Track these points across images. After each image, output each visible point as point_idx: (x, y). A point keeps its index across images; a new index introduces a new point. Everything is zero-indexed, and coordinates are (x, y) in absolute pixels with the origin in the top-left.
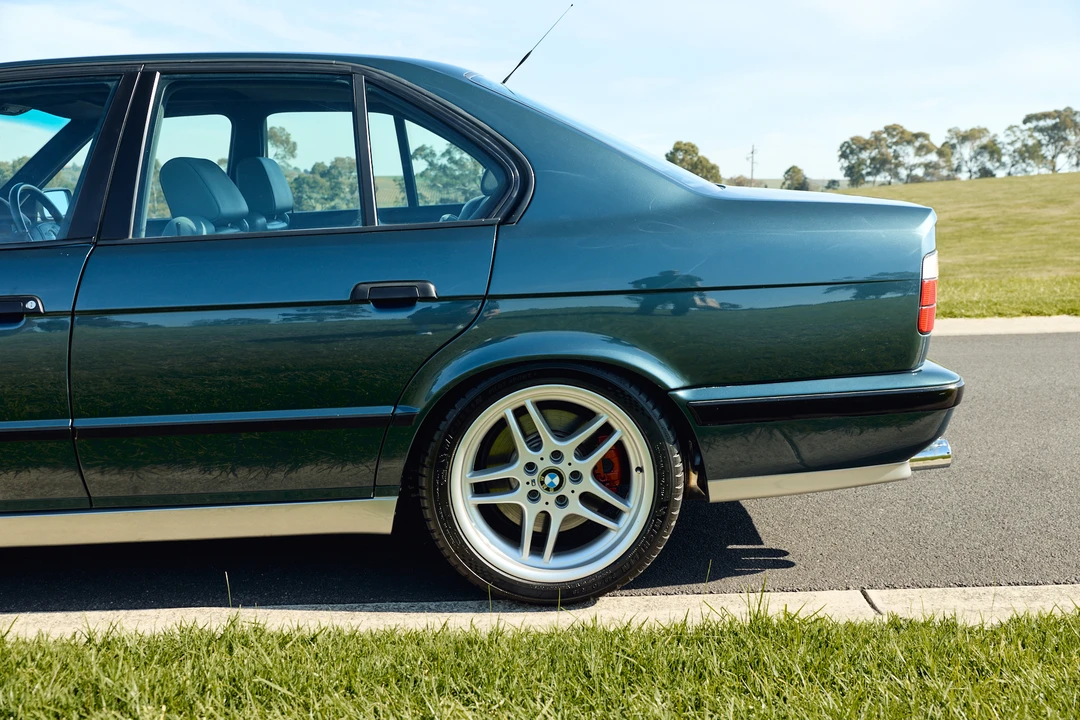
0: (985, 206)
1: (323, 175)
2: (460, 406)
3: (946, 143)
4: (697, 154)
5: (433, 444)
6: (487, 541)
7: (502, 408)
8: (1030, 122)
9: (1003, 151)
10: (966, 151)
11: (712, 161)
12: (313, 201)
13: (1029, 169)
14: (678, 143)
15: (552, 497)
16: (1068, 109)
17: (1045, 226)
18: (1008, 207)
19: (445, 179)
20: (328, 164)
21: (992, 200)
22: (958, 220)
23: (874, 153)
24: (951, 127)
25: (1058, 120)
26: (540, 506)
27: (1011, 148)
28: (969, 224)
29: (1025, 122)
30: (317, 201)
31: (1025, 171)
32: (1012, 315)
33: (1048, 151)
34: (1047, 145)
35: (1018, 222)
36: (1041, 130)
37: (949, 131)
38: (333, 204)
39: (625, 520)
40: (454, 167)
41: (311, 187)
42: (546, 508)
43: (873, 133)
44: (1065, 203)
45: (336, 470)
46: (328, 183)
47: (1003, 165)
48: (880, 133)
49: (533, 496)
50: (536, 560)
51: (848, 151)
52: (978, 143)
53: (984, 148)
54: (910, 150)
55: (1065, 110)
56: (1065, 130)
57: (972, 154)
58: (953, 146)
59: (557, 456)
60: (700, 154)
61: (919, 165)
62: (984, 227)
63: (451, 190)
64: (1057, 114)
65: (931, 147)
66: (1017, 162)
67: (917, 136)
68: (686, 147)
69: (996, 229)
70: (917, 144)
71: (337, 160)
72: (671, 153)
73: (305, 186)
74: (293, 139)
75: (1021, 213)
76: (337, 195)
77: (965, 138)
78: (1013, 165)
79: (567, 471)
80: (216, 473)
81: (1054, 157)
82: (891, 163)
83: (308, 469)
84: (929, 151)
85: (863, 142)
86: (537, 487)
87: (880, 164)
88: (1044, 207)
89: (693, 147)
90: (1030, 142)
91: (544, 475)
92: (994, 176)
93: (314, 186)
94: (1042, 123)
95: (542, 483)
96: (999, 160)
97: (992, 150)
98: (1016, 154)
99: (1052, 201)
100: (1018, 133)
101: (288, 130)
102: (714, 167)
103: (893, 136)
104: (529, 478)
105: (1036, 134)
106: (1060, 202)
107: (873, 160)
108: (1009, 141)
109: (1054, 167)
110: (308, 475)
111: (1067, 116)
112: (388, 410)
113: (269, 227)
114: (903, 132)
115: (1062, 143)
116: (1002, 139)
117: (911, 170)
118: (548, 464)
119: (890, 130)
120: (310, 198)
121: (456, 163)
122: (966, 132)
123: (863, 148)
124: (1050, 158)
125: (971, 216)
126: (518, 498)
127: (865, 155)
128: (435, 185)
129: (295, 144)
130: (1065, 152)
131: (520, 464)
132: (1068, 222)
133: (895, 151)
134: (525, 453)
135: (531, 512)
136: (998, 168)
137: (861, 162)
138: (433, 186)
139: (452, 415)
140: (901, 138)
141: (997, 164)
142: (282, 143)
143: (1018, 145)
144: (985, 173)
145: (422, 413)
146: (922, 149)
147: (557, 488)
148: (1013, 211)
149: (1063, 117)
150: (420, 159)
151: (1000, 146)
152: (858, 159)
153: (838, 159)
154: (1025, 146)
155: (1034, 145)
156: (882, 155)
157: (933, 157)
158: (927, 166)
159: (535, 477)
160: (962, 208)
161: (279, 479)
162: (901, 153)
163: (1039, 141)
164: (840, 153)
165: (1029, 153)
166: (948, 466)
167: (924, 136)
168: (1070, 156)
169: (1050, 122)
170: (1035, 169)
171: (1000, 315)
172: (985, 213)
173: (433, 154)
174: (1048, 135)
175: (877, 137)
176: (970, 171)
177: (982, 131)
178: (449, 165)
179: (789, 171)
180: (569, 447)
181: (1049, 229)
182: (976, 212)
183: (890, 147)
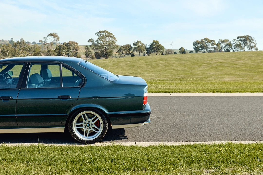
0: (225, 59)
1: (66, 45)
2: (74, 114)
3: (219, 43)
4: (158, 43)
5: (70, 119)
6: (78, 134)
7: (81, 114)
8: (239, 38)
9: (232, 45)
10: (223, 45)
11: (162, 45)
12: (63, 52)
13: (238, 50)
14: (154, 41)
15: (88, 128)
16: (248, 36)
17: (237, 65)
18: (230, 60)
19: (96, 47)
20: (67, 42)
21: (226, 58)
22: (217, 63)
23: (201, 45)
24: (220, 39)
25: (245, 38)
26: (86, 129)
27: (234, 45)
28: (220, 64)
29: (237, 38)
30: (64, 51)
31: (237, 50)
32: (201, 92)
33: (243, 46)
34: (243, 44)
35: (231, 64)
36: (241, 40)
37: (219, 40)
38: (68, 52)
39: (99, 131)
40: (99, 44)
41: (63, 48)
42: (87, 129)
43: (201, 40)
44: (243, 59)
45: (56, 123)
46: (67, 47)
47: (232, 48)
48: (203, 40)
49: (85, 127)
50: (86, 137)
51: (195, 44)
52: (226, 43)
53: (227, 44)
54: (210, 44)
55: (247, 36)
56: (247, 41)
57: (225, 46)
58: (220, 44)
59: (89, 121)
60: (159, 43)
61: (212, 48)
62: (223, 65)
63: (98, 50)
64: (245, 37)
65: (215, 44)
66: (235, 48)
67: (212, 41)
68: (156, 42)
69: (226, 65)
70: (212, 43)
71: (69, 41)
72: (152, 43)
73: (61, 48)
74: (58, 36)
75: (232, 62)
76: (69, 50)
77: (223, 42)
78: (234, 49)
79: (90, 124)
80: (37, 123)
81: (244, 47)
82: (205, 47)
83: (52, 122)
84: (214, 45)
85: (199, 42)
86: (86, 126)
87: (203, 47)
88: (238, 60)
89: (158, 41)
90: (239, 43)
91: (87, 124)
92: (230, 51)
93: (64, 48)
94: (241, 39)
95: (87, 125)
96: (231, 47)
97: (229, 45)
98: (235, 46)
99: (240, 59)
100: (236, 41)
101: (57, 34)
102: (163, 47)
103: (206, 41)
104: (85, 125)
105: (240, 41)
106: (242, 59)
107: (201, 46)
108: (234, 43)
109: (244, 49)
110: (52, 123)
111: (247, 37)
112: (63, 114)
113: (47, 81)
114: (208, 40)
115: (246, 44)
116: (232, 42)
117: (210, 49)
118: (88, 122)
119: (205, 39)
120: (63, 51)
121: (99, 43)
122: (223, 40)
123: (199, 43)
124: (243, 47)
125: (221, 62)
126: (83, 128)
127: (199, 45)
128: (94, 49)
129: (59, 37)
130: (247, 46)
131: (83, 123)
132: (242, 64)
133: (206, 44)
134: (84, 121)
135: (85, 130)
136: (231, 49)
137: (198, 47)
138: (93, 49)
139: (73, 115)
140: (208, 41)
141: (231, 48)
142: (56, 37)
143: (236, 44)
144: (228, 50)
145: (68, 115)
146: (213, 44)
147: (89, 126)
148: (231, 61)
149: (246, 38)
150: (90, 42)
151: (231, 44)
152: (197, 46)
153: (193, 46)
154: (237, 44)
155: (239, 44)
156: (203, 45)
157: (215, 46)
158: (214, 48)
159: (86, 124)
160: (219, 60)
161: (47, 124)
162: (208, 45)
163: (241, 43)
164: (193, 44)
165: (238, 46)
166: (150, 124)
167: (214, 41)
168: (248, 47)
169: (243, 39)
170: (240, 50)
171: (198, 92)
172: (224, 61)
173: (94, 41)
174: (243, 42)
175: (202, 41)
176: (224, 50)
177: (227, 40)
178: (97, 44)
179: (181, 48)
180: (91, 120)
181: (238, 66)
182: (222, 61)
183: (205, 43)
